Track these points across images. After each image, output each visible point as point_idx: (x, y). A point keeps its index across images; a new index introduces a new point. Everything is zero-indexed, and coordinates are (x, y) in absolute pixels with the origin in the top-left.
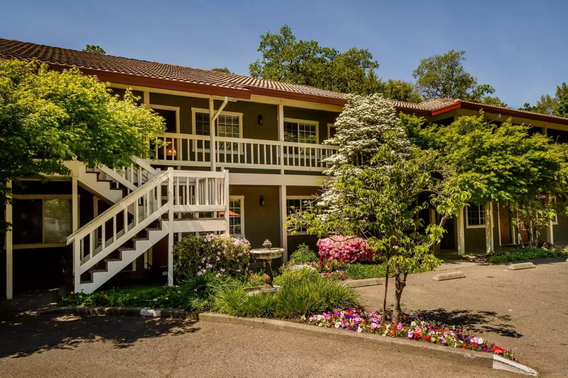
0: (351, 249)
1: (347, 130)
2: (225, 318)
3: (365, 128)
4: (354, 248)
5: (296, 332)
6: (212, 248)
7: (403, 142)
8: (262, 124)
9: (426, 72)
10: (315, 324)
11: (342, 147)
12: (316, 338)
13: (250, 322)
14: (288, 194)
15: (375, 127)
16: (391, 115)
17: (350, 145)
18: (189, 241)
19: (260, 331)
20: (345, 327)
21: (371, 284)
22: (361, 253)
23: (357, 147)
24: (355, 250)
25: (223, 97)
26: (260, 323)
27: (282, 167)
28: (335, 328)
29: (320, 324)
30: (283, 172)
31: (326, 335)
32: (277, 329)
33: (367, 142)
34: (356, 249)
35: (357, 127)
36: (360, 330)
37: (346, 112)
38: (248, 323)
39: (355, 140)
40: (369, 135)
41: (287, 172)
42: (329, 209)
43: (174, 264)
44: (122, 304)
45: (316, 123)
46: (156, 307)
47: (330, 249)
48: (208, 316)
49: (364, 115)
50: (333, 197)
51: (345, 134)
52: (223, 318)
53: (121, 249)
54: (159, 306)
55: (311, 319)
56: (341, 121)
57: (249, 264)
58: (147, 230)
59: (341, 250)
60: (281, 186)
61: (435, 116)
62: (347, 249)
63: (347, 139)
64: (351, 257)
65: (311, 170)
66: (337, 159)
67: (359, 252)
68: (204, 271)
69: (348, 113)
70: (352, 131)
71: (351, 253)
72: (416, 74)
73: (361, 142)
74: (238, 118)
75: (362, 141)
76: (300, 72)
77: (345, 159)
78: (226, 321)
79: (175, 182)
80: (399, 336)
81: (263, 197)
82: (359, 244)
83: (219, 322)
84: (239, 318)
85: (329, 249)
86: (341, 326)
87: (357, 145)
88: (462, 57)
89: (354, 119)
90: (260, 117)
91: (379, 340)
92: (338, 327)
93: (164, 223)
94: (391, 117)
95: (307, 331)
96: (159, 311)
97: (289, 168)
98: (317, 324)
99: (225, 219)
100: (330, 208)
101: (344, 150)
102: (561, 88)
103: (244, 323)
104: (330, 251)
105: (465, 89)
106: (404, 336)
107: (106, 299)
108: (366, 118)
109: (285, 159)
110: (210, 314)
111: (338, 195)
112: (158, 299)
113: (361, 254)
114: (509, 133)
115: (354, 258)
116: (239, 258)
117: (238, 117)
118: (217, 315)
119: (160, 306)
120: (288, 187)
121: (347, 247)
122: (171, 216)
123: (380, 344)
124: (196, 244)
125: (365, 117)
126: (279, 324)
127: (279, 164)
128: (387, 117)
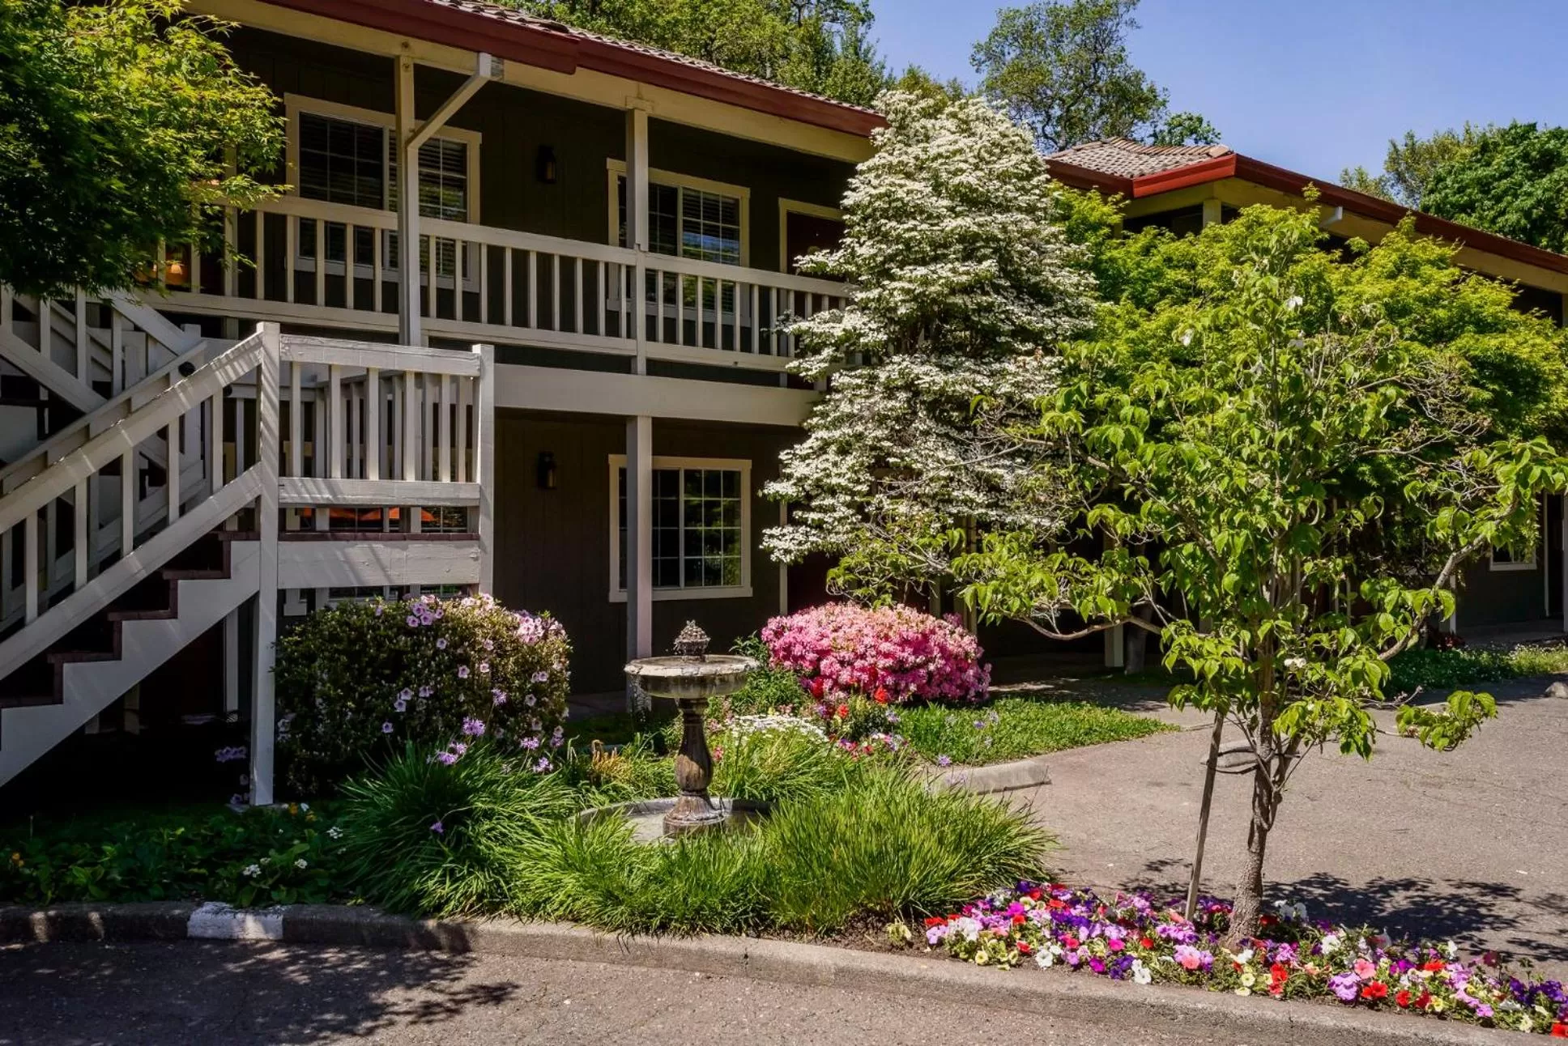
0: (900, 654)
1: (894, 224)
2: (575, 940)
3: (960, 221)
4: (909, 650)
5: (889, 988)
6: (437, 652)
7: (1075, 279)
8: (552, 182)
9: (1012, 54)
10: (956, 956)
11: (865, 286)
12: (981, 1013)
13: (687, 953)
14: (657, 451)
15: (989, 219)
16: (1034, 181)
17: (901, 279)
18: (347, 624)
19: (738, 991)
20: (1077, 967)
21: (1015, 783)
22: (932, 667)
23: (932, 289)
24: (912, 659)
25: (473, 55)
26: (731, 957)
27: (642, 349)
28: (1036, 968)
29: (979, 953)
30: (641, 366)
31: (1015, 999)
32: (809, 978)
33: (967, 273)
34: (916, 653)
35: (930, 216)
36: (1141, 974)
37: (890, 158)
38: (678, 959)
39: (923, 262)
40: (970, 246)
41: (656, 368)
42: (813, 510)
43: (277, 719)
44: (93, 890)
45: (741, 194)
46: (259, 902)
47: (823, 653)
48: (499, 934)
49: (955, 174)
50: (828, 465)
51: (885, 238)
52: (564, 939)
53: (59, 656)
54: (270, 898)
55: (933, 934)
56: (874, 192)
57: (566, 713)
58: (167, 575)
59: (863, 656)
60: (634, 418)
61: (1143, 197)
62: (887, 655)
63: (891, 258)
64: (897, 684)
65: (740, 365)
66: (849, 327)
67: (925, 664)
68: (462, 748)
69: (895, 162)
70: (914, 229)
71: (900, 670)
72: (981, 56)
73: (944, 270)
74: (463, 148)
75: (950, 266)
76: (603, 13)
77: (878, 330)
78: (579, 952)
79: (285, 388)
80: (1299, 993)
81: (551, 455)
82: (926, 637)
83: (547, 958)
84: (637, 937)
85: (817, 652)
86: (1059, 961)
87: (934, 282)
88: (1126, 17)
89: (917, 186)
90: (545, 155)
91: (1238, 1012)
92: (1048, 962)
93: (239, 551)
94: (1037, 187)
95: (938, 984)
96: (276, 919)
97: (662, 351)
98: (962, 955)
99: (478, 538)
100: (814, 504)
101: (879, 299)
102: (1402, 148)
103: (661, 960)
104: (824, 663)
105: (1132, 123)
106: (1319, 994)
107: (17, 873)
108: (961, 184)
109: (651, 320)
110: (507, 925)
111: (850, 460)
112: (263, 868)
113: (930, 674)
114: (1407, 267)
115: (907, 686)
116: (537, 690)
117: (464, 146)
118: (536, 928)
119: (274, 895)
120: (659, 424)
121: (885, 647)
122: (268, 522)
123: (1242, 1028)
124: (374, 638)
125: (956, 180)
126: (815, 960)
127: (629, 336)
128: (1023, 188)
